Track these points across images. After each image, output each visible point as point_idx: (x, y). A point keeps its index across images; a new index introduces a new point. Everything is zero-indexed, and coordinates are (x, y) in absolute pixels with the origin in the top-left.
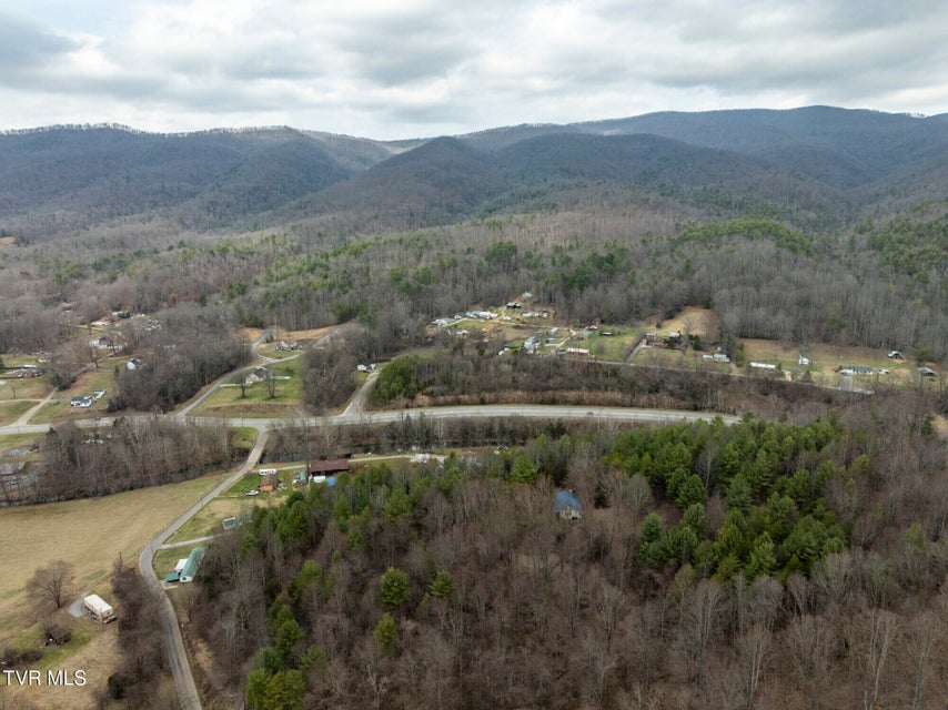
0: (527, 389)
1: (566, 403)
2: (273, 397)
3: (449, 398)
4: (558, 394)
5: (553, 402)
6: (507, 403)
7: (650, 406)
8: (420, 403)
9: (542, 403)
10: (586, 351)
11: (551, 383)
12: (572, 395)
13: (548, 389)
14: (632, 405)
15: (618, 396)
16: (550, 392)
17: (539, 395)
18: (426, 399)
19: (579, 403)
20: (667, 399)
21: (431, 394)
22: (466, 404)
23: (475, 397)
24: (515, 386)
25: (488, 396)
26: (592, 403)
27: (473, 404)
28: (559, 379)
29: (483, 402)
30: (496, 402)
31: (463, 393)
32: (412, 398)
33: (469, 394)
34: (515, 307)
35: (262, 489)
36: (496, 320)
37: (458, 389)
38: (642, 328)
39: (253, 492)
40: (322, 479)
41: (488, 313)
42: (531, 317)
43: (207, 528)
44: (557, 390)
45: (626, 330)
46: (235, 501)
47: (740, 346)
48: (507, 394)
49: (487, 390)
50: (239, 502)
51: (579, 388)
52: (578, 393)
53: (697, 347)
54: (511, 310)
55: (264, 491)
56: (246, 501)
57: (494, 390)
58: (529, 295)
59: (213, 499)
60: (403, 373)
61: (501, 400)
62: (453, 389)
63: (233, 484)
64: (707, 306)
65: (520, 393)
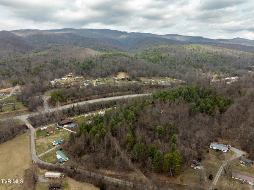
0: (98, 94)
1: (109, 96)
2: (15, 109)
6: (94, 99)
7: (128, 94)
8: (69, 103)
9: (101, 98)
10: (105, 84)
12: (110, 94)
13: (103, 93)
14: (124, 95)
15: (121, 93)
17: (101, 96)
18: (70, 101)
19: (112, 96)
20: (131, 92)
22: (82, 101)
23: (85, 99)
24: (94, 94)
25: (88, 98)
26: (115, 96)
27: (84, 101)
28: (106, 91)
29: (87, 100)
30: (90, 99)
31: (81, 98)
33: (83, 98)
34: (70, 76)
35: (50, 133)
36: (68, 80)
37: (79, 97)
38: (112, 77)
39: (48, 134)
40: (66, 126)
41: (65, 78)
42: (78, 78)
43: (47, 147)
44: (106, 93)
45: (109, 78)
46: (44, 138)
47: (139, 79)
48: (93, 96)
49: (87, 96)
50: (46, 138)
51: (111, 92)
52: (111, 93)
53: (129, 80)
54: (69, 77)
55: (51, 133)
56: (48, 137)
57: (89, 96)
58: (72, 73)
59: (35, 140)
60: (59, 95)
61: (92, 98)
62: (78, 97)
63: (35, 134)
64: (123, 71)
65: (96, 96)
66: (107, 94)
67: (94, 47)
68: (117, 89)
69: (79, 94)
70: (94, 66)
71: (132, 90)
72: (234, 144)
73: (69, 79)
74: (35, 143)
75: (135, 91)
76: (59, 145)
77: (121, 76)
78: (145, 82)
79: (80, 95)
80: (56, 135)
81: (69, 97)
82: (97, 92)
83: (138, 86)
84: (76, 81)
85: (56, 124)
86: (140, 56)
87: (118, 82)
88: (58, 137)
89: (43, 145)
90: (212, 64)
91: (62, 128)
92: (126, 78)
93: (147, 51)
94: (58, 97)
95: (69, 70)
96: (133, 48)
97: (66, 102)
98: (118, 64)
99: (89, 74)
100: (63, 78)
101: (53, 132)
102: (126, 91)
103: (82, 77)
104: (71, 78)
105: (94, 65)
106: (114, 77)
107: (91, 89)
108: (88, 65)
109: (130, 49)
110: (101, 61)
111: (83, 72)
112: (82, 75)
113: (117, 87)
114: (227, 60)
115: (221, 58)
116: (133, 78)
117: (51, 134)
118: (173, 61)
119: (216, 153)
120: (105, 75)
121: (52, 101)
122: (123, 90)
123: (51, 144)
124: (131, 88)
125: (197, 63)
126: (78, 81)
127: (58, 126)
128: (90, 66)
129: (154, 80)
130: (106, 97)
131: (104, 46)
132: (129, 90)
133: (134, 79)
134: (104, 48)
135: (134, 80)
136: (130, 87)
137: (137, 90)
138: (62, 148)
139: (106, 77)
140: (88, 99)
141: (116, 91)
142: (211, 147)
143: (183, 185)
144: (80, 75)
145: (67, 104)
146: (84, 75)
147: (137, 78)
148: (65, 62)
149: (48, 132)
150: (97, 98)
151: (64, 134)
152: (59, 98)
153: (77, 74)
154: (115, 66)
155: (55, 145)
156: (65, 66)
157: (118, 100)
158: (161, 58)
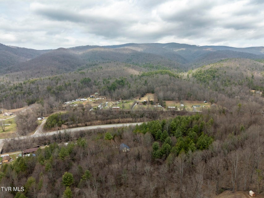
0: (101, 120)
1: (114, 123)
2: (4, 131)
4: (112, 121)
5: (110, 123)
7: (141, 121)
8: (63, 128)
9: (107, 124)
10: (119, 107)
11: (109, 117)
12: (116, 120)
13: (108, 119)
14: (135, 122)
15: (131, 119)
17: (104, 122)
18: (66, 126)
19: (119, 123)
21: (67, 124)
23: (83, 124)
24: (97, 119)
25: (88, 123)
27: (83, 126)
28: (112, 116)
29: (86, 125)
30: (91, 125)
31: (79, 123)
32: (60, 126)
33: (81, 123)
35: (3, 162)
36: (87, 101)
37: (77, 122)
41: (84, 99)
42: (99, 100)
48: (94, 122)
49: (87, 121)
51: (118, 118)
53: (152, 104)
57: (90, 121)
58: (97, 93)
65: (99, 121)
73: (89, 100)
79: (79, 119)
87: (137, 106)
100: (82, 99)
101: (7, 161)
103: (104, 99)
104: (92, 99)
106: (138, 100)
126: (96, 103)
133: (159, 102)
145: (60, 129)
147: (163, 101)
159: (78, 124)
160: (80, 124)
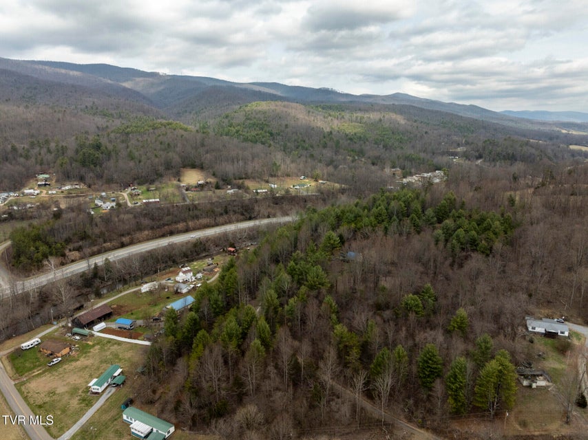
0: (152, 228)
1: (179, 232)
3: (95, 249)
6: (140, 242)
8: (73, 258)
9: (163, 236)
10: (158, 200)
11: (165, 221)
12: (181, 226)
13: (164, 225)
14: (217, 225)
15: (206, 221)
16: (166, 227)
17: (158, 232)
18: (76, 254)
19: (187, 230)
20: (233, 217)
21: (79, 249)
22: (110, 249)
23: (115, 243)
24: (139, 228)
25: (125, 239)
26: (195, 229)
28: (169, 218)
29: (123, 245)
30: (132, 243)
31: (105, 242)
33: (110, 241)
34: (45, 185)
35: (59, 355)
36: (43, 195)
37: (101, 240)
38: (169, 183)
39: (55, 361)
40: (102, 325)
41: (32, 191)
42: (70, 189)
43: (74, 403)
44: (170, 225)
45: (163, 185)
46: (48, 375)
47: (243, 183)
48: (138, 235)
49: (123, 235)
50: (54, 373)
51: (185, 220)
52: (185, 224)
53: (218, 187)
54: (43, 187)
55: (62, 356)
56: (60, 369)
57: (129, 234)
58: (47, 176)
59: (19, 387)
60: (37, 238)
61: (135, 241)
62: (96, 240)
63: (9, 368)
64: (193, 166)
65: (146, 232)
66: (174, 227)
67: (86, 107)
68: (196, 212)
69: (97, 231)
70: (109, 155)
71: (235, 212)
72: (566, 315)
73: (45, 192)
74: (25, 399)
75: (243, 214)
76: (114, 390)
77: (193, 178)
78: (259, 191)
79: (102, 234)
80: (82, 359)
81: (68, 241)
82: (146, 222)
83: (247, 202)
84: (68, 197)
85: (64, 324)
86: (214, 129)
87: (190, 194)
88: (93, 365)
89: (55, 397)
90: (381, 146)
91: (93, 335)
92: (207, 183)
93: (229, 118)
94: (38, 243)
95: (38, 167)
96: (186, 111)
97: (64, 255)
98: (178, 149)
99: (100, 177)
100: (27, 191)
101: (67, 350)
102: (221, 214)
103: (82, 186)
104: (51, 190)
105: (110, 152)
106: (175, 182)
107: (131, 216)
108: (92, 151)
109: (179, 113)
110: (123, 142)
111: (83, 171)
112: (82, 179)
113: (195, 207)
114: (406, 138)
115: (393, 133)
116: (225, 181)
117: (66, 359)
118: (299, 140)
119: (550, 341)
120: (148, 179)
121: (22, 259)
122: (213, 212)
123: (83, 392)
124: (230, 208)
125: (349, 144)
126: (73, 197)
127: (76, 330)
128: (98, 154)
129: (276, 186)
130: (171, 233)
131: (112, 105)
132: (226, 212)
133: (228, 184)
134: (115, 109)
135: (229, 187)
136: (229, 204)
137: (246, 211)
138: (131, 396)
139: (152, 182)
140: (125, 243)
141: (197, 217)
142: (530, 329)
143: (534, 436)
144: (75, 180)
145: (66, 263)
146: (88, 180)
147: (234, 181)
148: (19, 146)
149: (51, 354)
150: (148, 239)
151: (108, 353)
152: (41, 248)
153: (66, 177)
154: (170, 154)
155: (100, 391)
156: (21, 156)
157: (208, 239)
158: (271, 134)
159: (105, 245)
160: (108, 245)
